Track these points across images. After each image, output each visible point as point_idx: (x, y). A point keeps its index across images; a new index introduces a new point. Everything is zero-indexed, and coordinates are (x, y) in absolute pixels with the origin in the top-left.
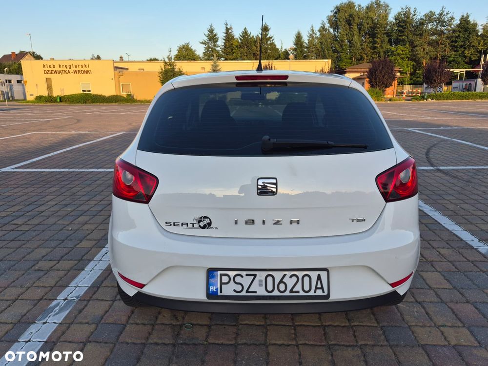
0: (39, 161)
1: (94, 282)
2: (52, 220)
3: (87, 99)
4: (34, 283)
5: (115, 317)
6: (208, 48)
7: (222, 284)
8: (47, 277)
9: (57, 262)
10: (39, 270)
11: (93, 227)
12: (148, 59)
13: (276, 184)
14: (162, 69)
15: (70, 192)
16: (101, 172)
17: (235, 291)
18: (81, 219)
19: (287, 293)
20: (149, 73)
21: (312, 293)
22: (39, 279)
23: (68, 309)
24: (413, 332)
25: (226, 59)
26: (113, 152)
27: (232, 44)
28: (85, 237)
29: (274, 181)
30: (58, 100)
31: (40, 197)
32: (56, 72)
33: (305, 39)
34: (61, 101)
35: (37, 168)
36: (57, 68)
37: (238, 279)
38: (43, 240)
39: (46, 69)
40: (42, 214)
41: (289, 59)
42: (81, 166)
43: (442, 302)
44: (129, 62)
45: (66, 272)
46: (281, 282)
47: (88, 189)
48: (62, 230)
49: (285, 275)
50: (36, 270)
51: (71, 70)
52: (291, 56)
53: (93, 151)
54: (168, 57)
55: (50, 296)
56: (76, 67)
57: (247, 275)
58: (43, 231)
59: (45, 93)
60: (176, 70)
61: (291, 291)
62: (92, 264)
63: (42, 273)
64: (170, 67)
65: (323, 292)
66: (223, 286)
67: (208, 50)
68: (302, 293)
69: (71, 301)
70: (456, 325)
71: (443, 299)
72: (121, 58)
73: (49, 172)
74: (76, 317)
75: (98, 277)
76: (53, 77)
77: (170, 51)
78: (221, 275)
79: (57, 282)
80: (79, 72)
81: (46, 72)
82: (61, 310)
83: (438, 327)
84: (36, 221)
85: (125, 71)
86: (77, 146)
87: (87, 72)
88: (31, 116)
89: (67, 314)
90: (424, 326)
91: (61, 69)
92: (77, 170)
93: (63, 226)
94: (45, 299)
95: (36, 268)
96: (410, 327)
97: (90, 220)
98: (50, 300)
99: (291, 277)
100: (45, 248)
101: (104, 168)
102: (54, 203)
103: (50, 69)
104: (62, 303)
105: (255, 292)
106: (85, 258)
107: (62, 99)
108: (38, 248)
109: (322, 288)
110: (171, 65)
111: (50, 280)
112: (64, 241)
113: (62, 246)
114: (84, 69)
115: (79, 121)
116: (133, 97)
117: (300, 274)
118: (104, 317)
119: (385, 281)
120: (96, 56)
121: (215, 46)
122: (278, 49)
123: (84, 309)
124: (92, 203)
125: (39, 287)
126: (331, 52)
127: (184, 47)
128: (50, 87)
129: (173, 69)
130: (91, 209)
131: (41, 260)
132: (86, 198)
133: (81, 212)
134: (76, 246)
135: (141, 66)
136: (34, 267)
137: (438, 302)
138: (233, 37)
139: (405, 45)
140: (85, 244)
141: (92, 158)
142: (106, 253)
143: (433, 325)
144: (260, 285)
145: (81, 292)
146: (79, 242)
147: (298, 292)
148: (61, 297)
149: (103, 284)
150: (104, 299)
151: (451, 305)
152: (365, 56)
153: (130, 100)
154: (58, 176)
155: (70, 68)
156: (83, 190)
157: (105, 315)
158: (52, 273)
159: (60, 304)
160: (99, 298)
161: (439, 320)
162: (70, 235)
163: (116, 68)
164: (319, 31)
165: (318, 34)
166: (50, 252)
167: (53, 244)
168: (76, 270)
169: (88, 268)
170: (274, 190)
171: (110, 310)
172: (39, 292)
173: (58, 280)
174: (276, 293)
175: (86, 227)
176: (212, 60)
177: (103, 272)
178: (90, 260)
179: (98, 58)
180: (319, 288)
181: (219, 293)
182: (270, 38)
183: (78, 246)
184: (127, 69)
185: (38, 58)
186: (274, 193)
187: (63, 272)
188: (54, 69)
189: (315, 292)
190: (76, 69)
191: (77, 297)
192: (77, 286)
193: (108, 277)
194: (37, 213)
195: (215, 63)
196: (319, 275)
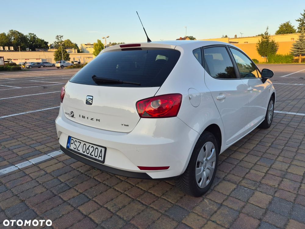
6: (302, 24)
7: (71, 143)
12: (257, 35)
13: (92, 99)
14: (259, 41)
17: (74, 148)
19: (89, 155)
20: (251, 44)
21: (97, 158)
29: (91, 98)
37: (76, 143)
43: (240, 211)
44: (239, 38)
46: (88, 149)
49: (90, 146)
57: (79, 142)
60: (270, 41)
64: (265, 40)
65: (102, 159)
68: (94, 157)
71: (243, 210)
72: (236, 36)
77: (268, 29)
78: (72, 139)
83: (209, 220)
90: (200, 216)
99: (92, 147)
105: (79, 151)
109: (101, 157)
110: (266, 38)
117: (95, 147)
120: (225, 36)
127: (285, 25)
129: (268, 40)
135: (246, 40)
144: (81, 148)
147: (92, 155)
151: (242, 215)
163: (230, 42)
170: (91, 102)
174: (85, 154)
176: (301, 32)
179: (226, 37)
180: (100, 156)
181: (70, 147)
184: (238, 43)
186: (91, 104)
189: (99, 158)
196: (101, 150)
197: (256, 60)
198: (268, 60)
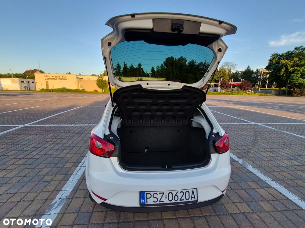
0: (43, 120)
1: (74, 187)
2: (51, 152)
3: (64, 90)
4: (43, 189)
5: (87, 208)
6: (117, 71)
7: (147, 198)
8: (50, 186)
9: (55, 176)
10: (45, 181)
11: (71, 155)
12: (91, 75)
14: (97, 79)
15: (59, 137)
16: (73, 126)
17: (154, 201)
18: (65, 151)
19: (179, 201)
20: (92, 81)
22: (46, 186)
23: (62, 205)
24: (224, 206)
25: (124, 76)
26: (78, 116)
27: (127, 70)
28: (68, 161)
30: (51, 91)
31: (44, 140)
32: (50, 79)
33: (156, 70)
34: (52, 91)
35: (42, 124)
36: (51, 77)
37: (155, 196)
38: (47, 164)
39: (46, 77)
40: (46, 149)
41: (149, 77)
42: (64, 123)
43: (232, 189)
44: (83, 76)
45: (59, 182)
46: (176, 195)
47: (67, 135)
48: (56, 157)
49: (177, 192)
50: (44, 181)
51: (57, 78)
52: (150, 76)
53: (68, 116)
54: (100, 75)
55: (52, 197)
56: (60, 77)
57: (159, 193)
58: (47, 158)
59: (45, 88)
61: (180, 200)
62: (72, 176)
63: (47, 183)
65: (195, 199)
66: (148, 199)
67: (117, 72)
68: (185, 200)
69: (63, 199)
70: (241, 201)
71: (232, 188)
72: (80, 74)
73: (48, 126)
74: (66, 209)
75: (76, 184)
76: (49, 81)
77: (101, 72)
78: (147, 194)
79: (55, 188)
80: (61, 79)
81: (46, 79)
82: (58, 206)
83: (234, 203)
84: (43, 153)
85: (81, 79)
86: (61, 113)
87: (65, 79)
88: (39, 98)
89: (62, 208)
90: (228, 203)
91: (53, 78)
92: (62, 125)
93: (57, 155)
94: (50, 199)
95: (44, 180)
96: (222, 204)
97: (70, 151)
98: (52, 199)
99: (180, 193)
100: (48, 168)
101: (75, 124)
102: (51, 143)
103: (48, 78)
104: (59, 201)
105: (164, 201)
106: (68, 173)
107: (53, 90)
108: (44, 168)
109: (194, 197)
110: (101, 78)
111: (51, 187)
112: (57, 163)
113: (56, 166)
114: (63, 78)
115: (61, 101)
116: (85, 90)
117: (185, 191)
118: (81, 209)
119: (220, 190)
120: (68, 73)
121: (120, 71)
122: (145, 73)
123: (70, 204)
124: (70, 142)
125: (46, 191)
126: (165, 75)
128: (47, 85)
129: (102, 79)
130: (70, 146)
131: (46, 175)
132: (67, 140)
133: (65, 148)
134: (63, 166)
135: (88, 77)
136: (42, 180)
137: (231, 190)
138: (127, 67)
139: (192, 74)
140: (68, 165)
141: (68, 119)
142: (79, 170)
143: (232, 202)
144: (166, 198)
145: (68, 193)
146: (65, 164)
147: (184, 200)
148: (58, 197)
149: (79, 188)
150: (80, 197)
151: (236, 191)
152: (178, 77)
153: (83, 91)
154: (53, 128)
155: (57, 77)
156: (65, 136)
157: (81, 207)
158: (52, 183)
159: (58, 202)
160: (78, 197)
161: (234, 200)
162: (60, 160)
163: (78, 78)
164: (161, 67)
165: (160, 68)
166: (50, 171)
167: (52, 165)
168: (64, 180)
169: (71, 179)
171: (84, 204)
172: (46, 195)
173: (56, 187)
174: (173, 201)
175: (68, 155)
176: (119, 76)
177: (78, 181)
178: (71, 174)
179: (70, 73)
180: (193, 197)
181: (146, 203)
182: (142, 68)
183: (64, 166)
184: (82, 79)
185: (42, 72)
187: (58, 182)
188: (50, 78)
189: (191, 199)
190: (60, 78)
191: (66, 197)
192: (66, 190)
193: (81, 183)
194: (43, 148)
195: (120, 77)
196: (193, 191)
197: (97, 90)
198: (104, 91)
